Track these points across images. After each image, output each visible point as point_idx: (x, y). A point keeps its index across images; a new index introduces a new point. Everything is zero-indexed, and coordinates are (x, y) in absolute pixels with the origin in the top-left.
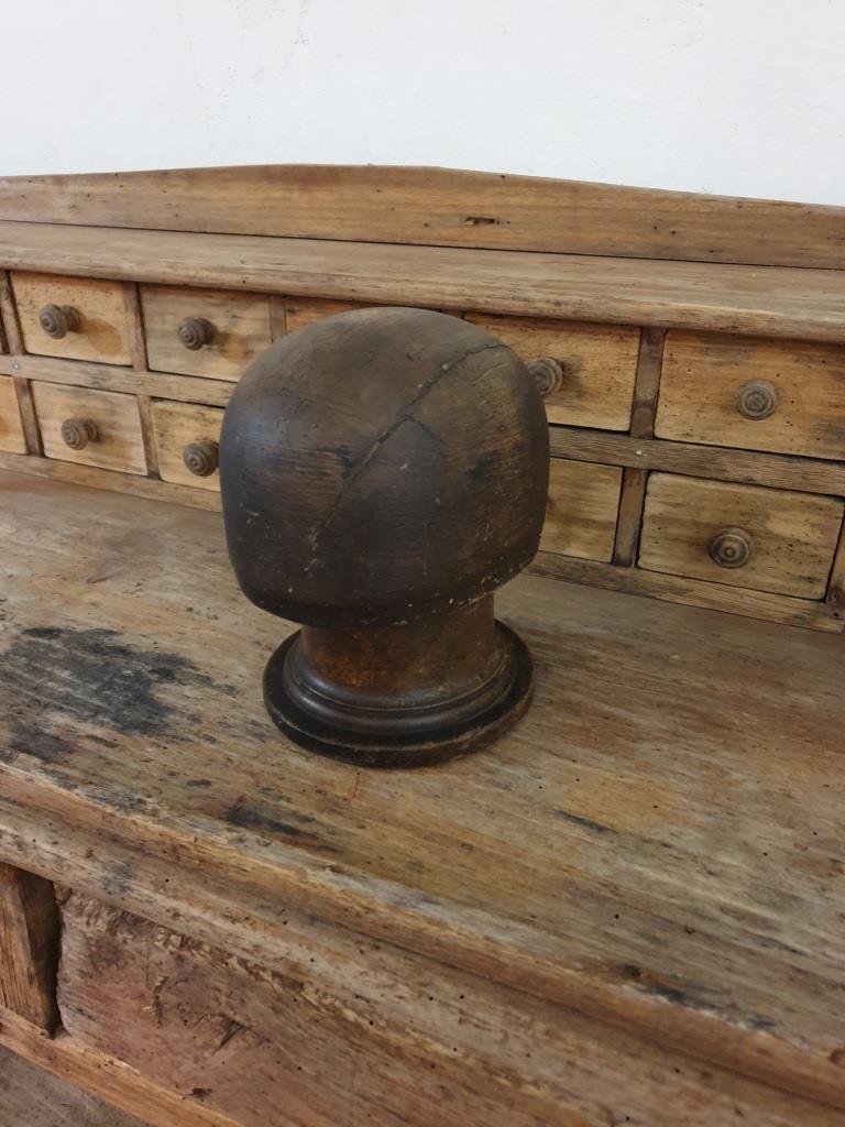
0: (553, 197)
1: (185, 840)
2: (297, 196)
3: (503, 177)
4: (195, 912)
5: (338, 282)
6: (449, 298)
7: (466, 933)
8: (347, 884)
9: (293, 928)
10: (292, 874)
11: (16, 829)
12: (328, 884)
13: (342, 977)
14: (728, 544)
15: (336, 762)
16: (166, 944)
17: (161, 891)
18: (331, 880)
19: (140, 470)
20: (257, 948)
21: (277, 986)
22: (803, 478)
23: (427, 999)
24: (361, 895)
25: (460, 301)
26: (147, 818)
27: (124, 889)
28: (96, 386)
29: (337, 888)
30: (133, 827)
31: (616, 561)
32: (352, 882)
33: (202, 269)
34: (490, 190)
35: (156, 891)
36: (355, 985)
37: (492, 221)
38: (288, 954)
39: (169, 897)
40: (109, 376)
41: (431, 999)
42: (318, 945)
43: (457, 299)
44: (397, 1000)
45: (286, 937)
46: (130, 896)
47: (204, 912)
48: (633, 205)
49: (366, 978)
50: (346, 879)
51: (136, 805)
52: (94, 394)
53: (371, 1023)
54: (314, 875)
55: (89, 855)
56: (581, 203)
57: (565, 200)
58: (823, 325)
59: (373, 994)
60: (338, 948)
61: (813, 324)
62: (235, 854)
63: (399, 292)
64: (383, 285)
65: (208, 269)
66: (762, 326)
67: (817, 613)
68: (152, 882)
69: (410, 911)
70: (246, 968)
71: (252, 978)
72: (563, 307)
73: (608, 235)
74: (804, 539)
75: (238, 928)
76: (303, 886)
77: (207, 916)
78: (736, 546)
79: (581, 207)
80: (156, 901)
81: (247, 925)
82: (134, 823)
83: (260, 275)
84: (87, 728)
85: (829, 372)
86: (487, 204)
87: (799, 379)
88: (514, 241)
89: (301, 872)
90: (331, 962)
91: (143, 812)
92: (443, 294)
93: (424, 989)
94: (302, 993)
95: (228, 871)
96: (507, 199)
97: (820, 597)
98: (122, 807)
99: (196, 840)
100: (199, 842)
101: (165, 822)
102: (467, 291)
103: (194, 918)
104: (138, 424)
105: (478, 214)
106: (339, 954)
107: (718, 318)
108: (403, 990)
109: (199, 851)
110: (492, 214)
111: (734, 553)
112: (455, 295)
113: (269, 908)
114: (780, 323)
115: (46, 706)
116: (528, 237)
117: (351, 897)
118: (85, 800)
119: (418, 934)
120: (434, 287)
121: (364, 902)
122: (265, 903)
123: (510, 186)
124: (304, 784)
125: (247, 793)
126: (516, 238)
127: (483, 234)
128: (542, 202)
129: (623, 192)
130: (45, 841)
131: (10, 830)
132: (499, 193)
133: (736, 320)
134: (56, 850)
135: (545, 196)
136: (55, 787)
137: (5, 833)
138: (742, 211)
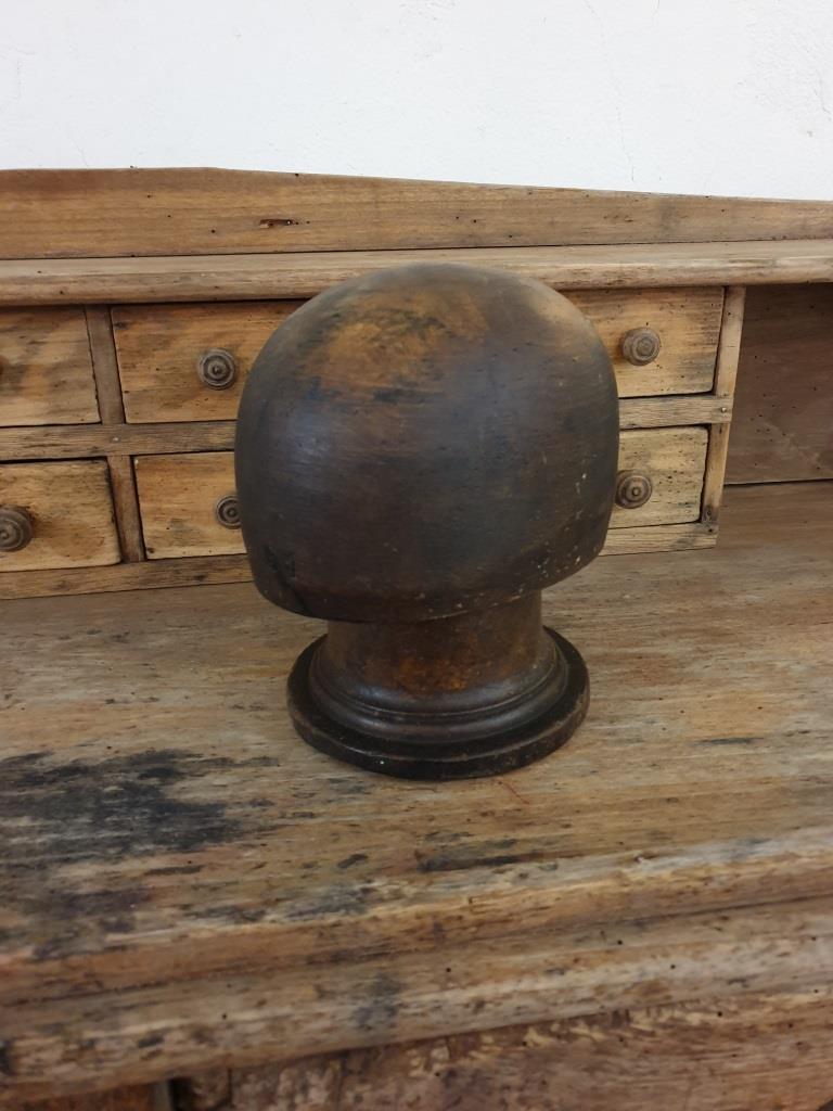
0: (353, 193)
1: (452, 909)
3: (297, 175)
4: (506, 988)
5: (196, 280)
7: (817, 853)
8: (672, 864)
9: (634, 942)
10: (609, 883)
11: (186, 1017)
12: (655, 874)
13: (713, 967)
14: (633, 485)
15: (466, 783)
16: (428, 1067)
17: (451, 985)
18: (655, 868)
20: (600, 989)
21: (598, 1036)
22: (675, 414)
23: (811, 941)
24: (695, 869)
26: (392, 905)
27: (392, 1011)
29: (666, 874)
30: (372, 928)
32: (676, 860)
34: (284, 190)
35: (444, 988)
36: (729, 969)
38: (641, 976)
39: (464, 988)
41: (814, 939)
42: (672, 946)
44: (780, 959)
45: (635, 956)
46: (405, 1016)
47: (520, 981)
48: (433, 197)
49: (740, 953)
50: (666, 861)
51: (366, 897)
53: (720, 1014)
54: (634, 872)
55: (322, 994)
56: (383, 198)
57: (366, 196)
58: (692, 270)
59: (751, 968)
60: (697, 938)
61: (686, 271)
62: (530, 893)
64: (253, 278)
66: (643, 278)
67: (696, 534)
68: (432, 982)
69: (752, 859)
70: (551, 1034)
71: (564, 1042)
73: (412, 228)
74: (680, 469)
75: (571, 977)
76: (626, 890)
77: (526, 984)
78: (640, 485)
79: (384, 202)
80: (446, 1002)
81: (583, 968)
82: (375, 919)
83: (84, 282)
84: (131, 866)
85: (688, 315)
86: (284, 204)
87: (663, 325)
88: (316, 242)
89: (619, 876)
90: (696, 956)
91: (381, 900)
93: (803, 932)
94: (633, 1025)
95: (520, 920)
96: (304, 198)
97: (697, 518)
98: (347, 907)
99: (470, 901)
100: (477, 902)
101: (416, 899)
103: (507, 996)
105: (273, 215)
106: (698, 944)
108: (784, 945)
109: (477, 913)
110: (289, 214)
111: (640, 491)
113: (586, 937)
114: (658, 272)
115: (42, 866)
116: (331, 236)
117: (684, 875)
118: (289, 924)
119: (767, 881)
121: (702, 874)
122: (580, 935)
123: (305, 184)
124: (463, 814)
125: (416, 847)
126: (318, 238)
127: (282, 236)
128: (342, 198)
129: (423, 185)
130: (243, 1009)
131: (175, 1022)
132: (295, 192)
133: (621, 275)
134: (266, 1012)
135: (345, 192)
136: (230, 928)
137: (167, 1030)
138: (532, 197)
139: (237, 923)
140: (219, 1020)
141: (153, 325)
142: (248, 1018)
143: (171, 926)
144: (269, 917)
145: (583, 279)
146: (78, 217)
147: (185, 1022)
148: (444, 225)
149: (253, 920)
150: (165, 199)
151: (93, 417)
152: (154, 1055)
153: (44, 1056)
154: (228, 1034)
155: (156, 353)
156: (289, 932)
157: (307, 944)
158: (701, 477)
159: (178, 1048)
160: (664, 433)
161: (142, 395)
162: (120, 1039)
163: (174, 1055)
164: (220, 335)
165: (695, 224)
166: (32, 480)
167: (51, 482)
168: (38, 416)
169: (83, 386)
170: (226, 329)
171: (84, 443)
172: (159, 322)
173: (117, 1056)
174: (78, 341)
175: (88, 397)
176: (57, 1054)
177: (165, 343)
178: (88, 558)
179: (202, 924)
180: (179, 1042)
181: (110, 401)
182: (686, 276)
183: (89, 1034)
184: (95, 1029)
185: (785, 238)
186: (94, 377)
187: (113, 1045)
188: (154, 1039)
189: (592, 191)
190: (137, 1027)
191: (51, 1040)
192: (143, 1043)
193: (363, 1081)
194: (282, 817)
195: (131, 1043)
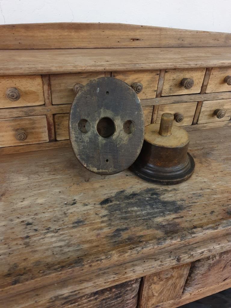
0: (155, 32)
2: (73, 34)
3: (142, 26)
5: (137, 65)
6: (170, 66)
14: (222, 114)
19: (46, 140)
25: (173, 67)
28: (27, 115)
31: (193, 124)
33: (88, 66)
34: (138, 31)
37: (138, 40)
40: (34, 110)
43: (172, 66)
48: (174, 33)
52: (24, 119)
56: (162, 33)
63: (156, 66)
64: (151, 65)
65: (90, 66)
67: (229, 123)
72: (197, 65)
73: (167, 42)
79: (162, 35)
83: (110, 66)
84: (169, 217)
86: (137, 34)
92: (168, 65)
96: (143, 33)
97: (229, 119)
102: (174, 64)
104: (46, 125)
105: (134, 37)
107: (229, 63)
110: (138, 37)
112: (171, 65)
115: (150, 219)
120: (165, 64)
123: (144, 29)
124: (225, 200)
125: (222, 208)
126: (144, 44)
127: (136, 44)
128: (152, 33)
129: (172, 30)
130: (217, 246)
131: (206, 249)
132: (140, 31)
134: (220, 246)
135: (153, 31)
136: (213, 231)
137: (204, 251)
138: (197, 34)
139: (214, 230)
140: (213, 248)
142: (217, 247)
143: (202, 232)
144: (220, 228)
145: (224, 65)
146: (84, 37)
148: (175, 41)
149: (217, 229)
150: (108, 32)
152: (203, 255)
153: (185, 258)
154: (214, 250)
156: (222, 230)
157: (224, 232)
159: (206, 254)
163: (205, 255)
170: (139, 77)
176: (187, 257)
179: (207, 231)
183: (192, 253)
184: (193, 252)
187: (196, 254)
188: (203, 252)
189: (211, 32)
190: (200, 251)
191: (186, 255)
192: (201, 254)
193: (225, 254)
194: (190, 203)
195: (199, 254)
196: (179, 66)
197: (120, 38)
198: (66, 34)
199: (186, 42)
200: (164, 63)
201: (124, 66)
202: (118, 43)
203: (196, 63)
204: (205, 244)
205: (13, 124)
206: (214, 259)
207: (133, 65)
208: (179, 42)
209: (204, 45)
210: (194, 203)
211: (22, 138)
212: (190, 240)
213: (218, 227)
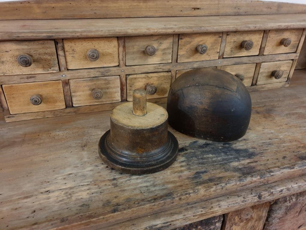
2: (142, 4)
5: (203, 28)
14: (280, 74)
19: (118, 100)
25: (234, 29)
28: (103, 75)
31: (252, 85)
33: (159, 29)
37: (198, 9)
40: (110, 71)
43: (233, 29)
52: (101, 79)
56: (220, 3)
58: (301, 25)
63: (219, 29)
64: (215, 28)
65: (161, 29)
66: (292, 27)
67: (285, 84)
72: (256, 28)
73: (225, 10)
74: (286, 70)
83: (179, 29)
84: (243, 162)
85: (295, 34)
86: (198, 4)
87: (290, 37)
92: (230, 28)
96: (203, 2)
97: (286, 81)
102: (236, 27)
104: (119, 85)
105: (195, 7)
107: (285, 26)
110: (199, 7)
112: (233, 28)
116: (207, 12)
125: (293, 154)
126: (204, 13)
127: (197, 12)
130: (294, 185)
131: (285, 188)
133: (288, 26)
134: (298, 185)
136: (290, 170)
137: (283, 189)
138: (252, 3)
139: (291, 169)
140: (291, 186)
141: (188, 39)
142: (295, 186)
143: (280, 171)
144: (296, 168)
145: (280, 27)
146: (151, 7)
147: (286, 187)
148: (232, 10)
149: (293, 169)
150: (172, 2)
151: (170, 61)
152: (282, 193)
153: (265, 195)
154: (292, 189)
155: (187, 45)
156: (298, 170)
157: (300, 172)
158: (289, 71)
159: (285, 192)
160: (284, 61)
161: (183, 55)
162: (277, 191)
163: (284, 193)
164: (202, 41)
165: (284, 10)
166: (155, 77)
167: (159, 78)
168: (158, 61)
169: (169, 54)
170: (203, 39)
171: (167, 68)
172: (190, 38)
173: (276, 194)
174: (170, 43)
175: (170, 56)
176: (268, 195)
177: (190, 43)
178: (163, 95)
179: (284, 170)
180: (285, 191)
181: (175, 57)
182: (300, 26)
183: (272, 191)
184: (272, 190)
185: (301, 13)
186: (172, 51)
188: (282, 191)
190: (279, 189)
191: (266, 192)
192: (280, 192)
193: (301, 197)
194: (261, 151)
195: (278, 192)
196: (240, 29)
197: (183, 8)
198: (135, 4)
199: (241, 11)
200: (227, 25)
201: (191, 28)
202: (181, 12)
203: (255, 26)
204: (283, 183)
205: (90, 83)
206: (291, 201)
207: (199, 28)
208: (236, 10)
209: (258, 13)
210: (265, 150)
211: (98, 96)
212: (269, 178)
213: (295, 167)
